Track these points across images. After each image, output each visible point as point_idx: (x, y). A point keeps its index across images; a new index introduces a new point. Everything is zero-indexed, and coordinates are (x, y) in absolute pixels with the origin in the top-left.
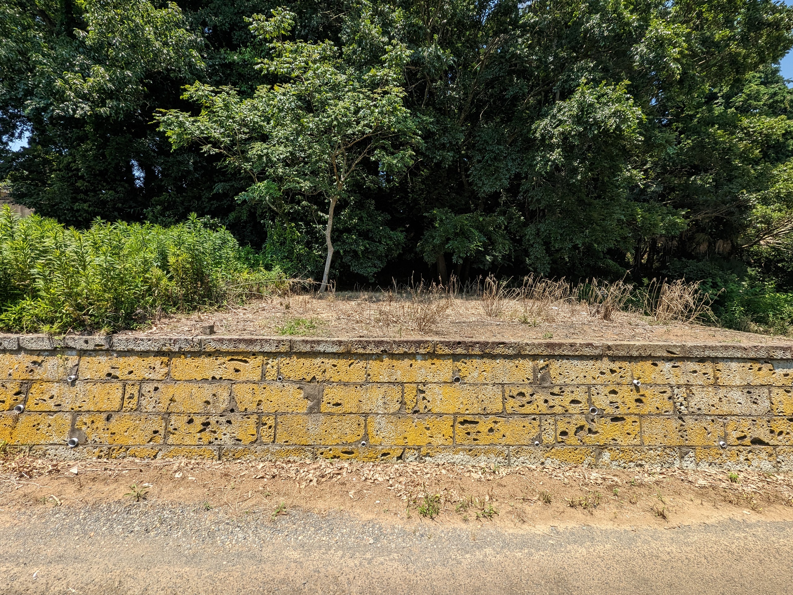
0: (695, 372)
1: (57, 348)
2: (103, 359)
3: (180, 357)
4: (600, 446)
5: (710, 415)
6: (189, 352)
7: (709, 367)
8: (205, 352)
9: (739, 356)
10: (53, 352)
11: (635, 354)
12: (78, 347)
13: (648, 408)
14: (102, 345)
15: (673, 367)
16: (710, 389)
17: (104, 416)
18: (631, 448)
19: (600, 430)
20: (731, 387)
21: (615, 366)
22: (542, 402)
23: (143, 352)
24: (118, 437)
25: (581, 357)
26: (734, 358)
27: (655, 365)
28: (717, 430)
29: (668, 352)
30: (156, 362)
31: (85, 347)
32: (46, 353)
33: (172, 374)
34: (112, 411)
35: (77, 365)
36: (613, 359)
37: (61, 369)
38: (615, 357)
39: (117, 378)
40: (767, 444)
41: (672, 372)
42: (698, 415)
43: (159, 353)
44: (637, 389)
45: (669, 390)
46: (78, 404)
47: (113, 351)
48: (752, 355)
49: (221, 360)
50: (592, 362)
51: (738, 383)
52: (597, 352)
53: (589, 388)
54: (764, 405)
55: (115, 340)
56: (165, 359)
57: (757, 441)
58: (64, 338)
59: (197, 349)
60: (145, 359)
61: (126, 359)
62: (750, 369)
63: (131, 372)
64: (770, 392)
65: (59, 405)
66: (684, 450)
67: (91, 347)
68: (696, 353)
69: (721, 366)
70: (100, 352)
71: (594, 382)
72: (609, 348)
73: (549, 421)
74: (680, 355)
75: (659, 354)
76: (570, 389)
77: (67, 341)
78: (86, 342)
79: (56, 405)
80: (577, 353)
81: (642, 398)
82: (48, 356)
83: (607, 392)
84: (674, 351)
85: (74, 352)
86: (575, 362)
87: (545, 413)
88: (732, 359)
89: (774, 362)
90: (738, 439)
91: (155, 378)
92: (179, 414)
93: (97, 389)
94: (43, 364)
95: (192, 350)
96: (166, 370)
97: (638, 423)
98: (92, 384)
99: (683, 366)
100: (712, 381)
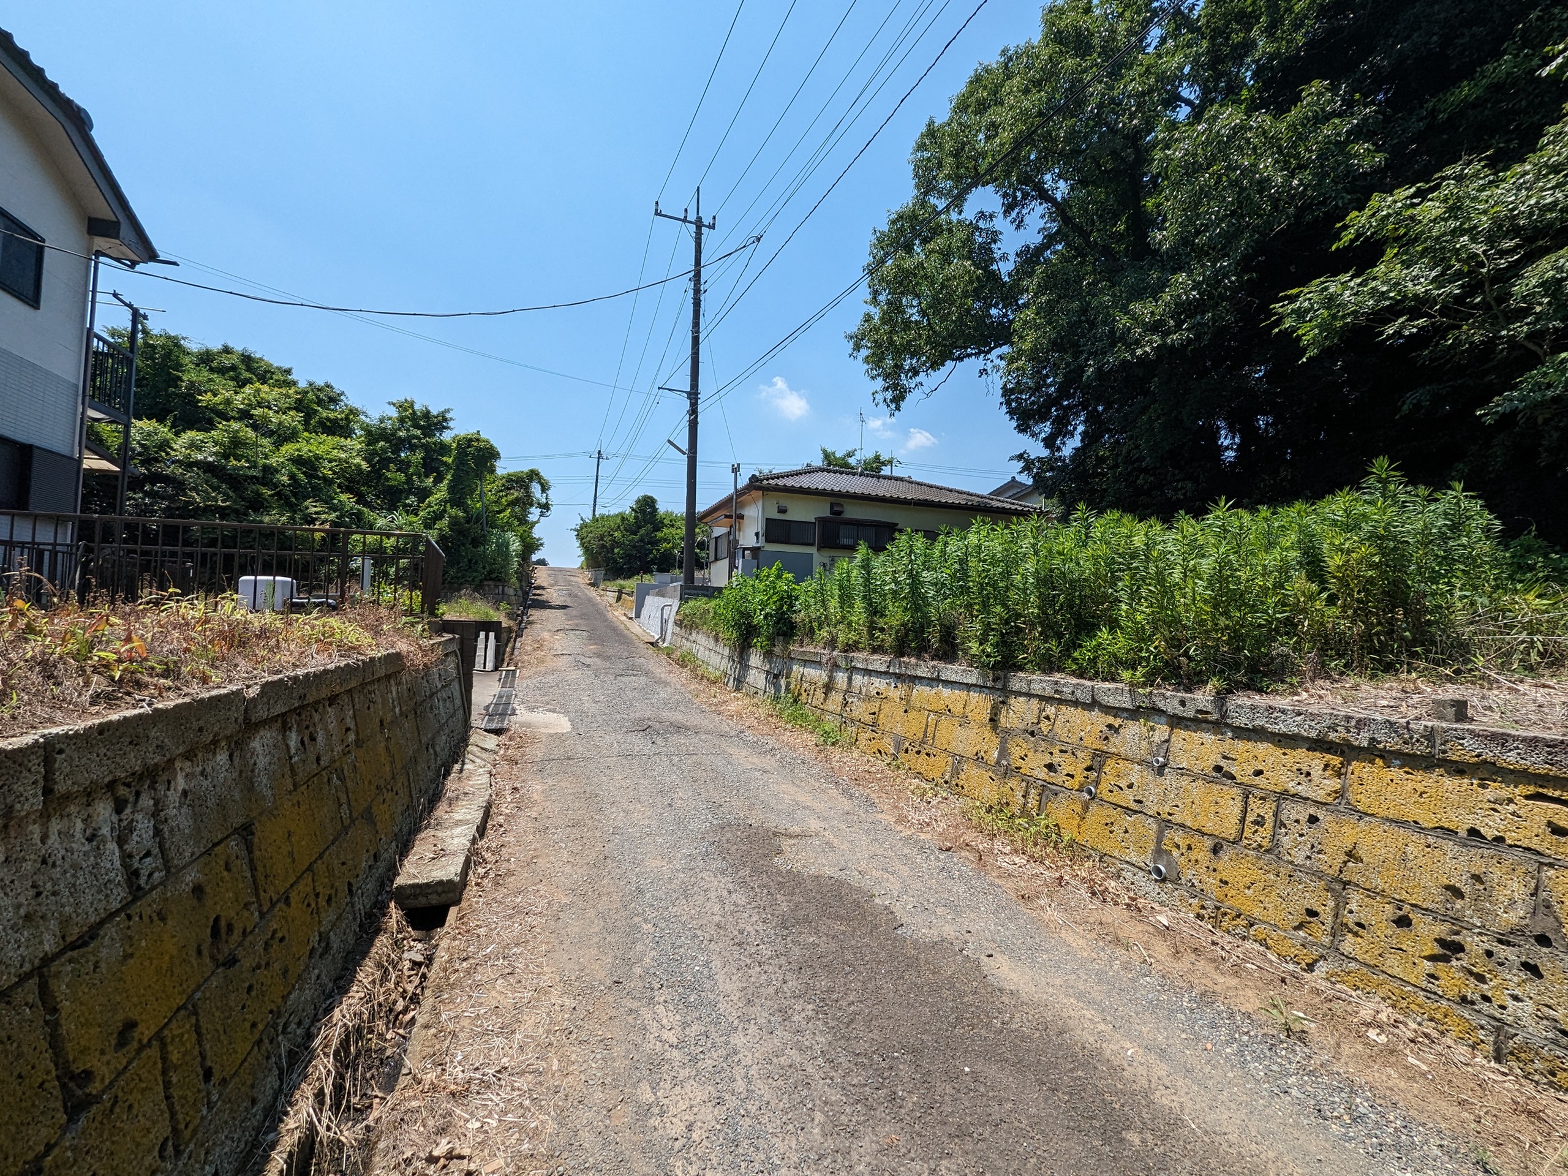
1: (1140, 707)
2: (1209, 738)
3: (1372, 762)
6: (1398, 754)
8: (1445, 760)
10: (1134, 714)
12: (1170, 711)
14: (1207, 713)
17: (1209, 843)
23: (1284, 735)
24: (1233, 892)
30: (1315, 762)
31: (1179, 711)
32: (1125, 715)
33: (1350, 796)
34: (1224, 839)
35: (1167, 741)
37: (1144, 743)
39: (1233, 778)
43: (1320, 745)
46: (1167, 809)
47: (1227, 725)
49: (1495, 790)
55: (1230, 705)
56: (1336, 761)
58: (1151, 693)
59: (1420, 749)
60: (1288, 751)
61: (1250, 745)
63: (1258, 773)
65: (1140, 802)
67: (1190, 713)
70: (1204, 725)
77: (1154, 698)
78: (1183, 703)
79: (1135, 801)
82: (1127, 719)
85: (1163, 719)
91: (1310, 794)
92: (1372, 893)
93: (1198, 789)
94: (1121, 731)
95: (1407, 749)
96: (1335, 784)
98: (1190, 779)
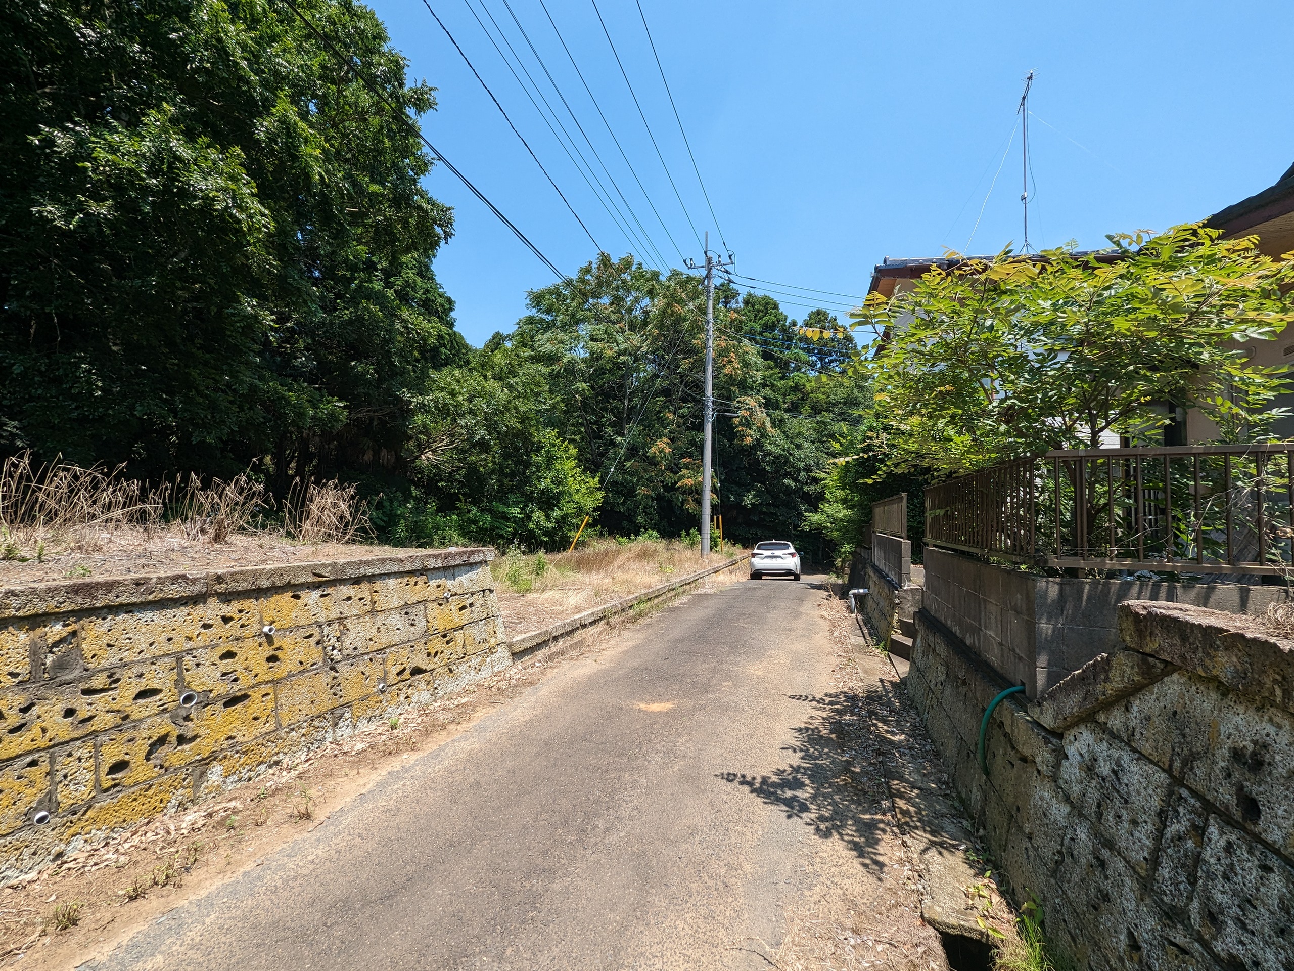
0: (349, 598)
4: (203, 759)
5: (368, 654)
7: (364, 589)
9: (396, 570)
11: (266, 584)
13: (287, 666)
15: (322, 596)
16: (367, 618)
18: (260, 741)
19: (202, 732)
20: (389, 610)
21: (231, 609)
22: (59, 718)
25: (162, 604)
26: (392, 573)
27: (297, 597)
28: (375, 671)
29: (315, 575)
36: (227, 597)
38: (231, 593)
40: (425, 671)
41: (320, 604)
42: (352, 658)
44: (269, 638)
45: (316, 631)
48: (408, 567)
50: (185, 610)
51: (396, 604)
52: (196, 589)
53: (179, 660)
54: (421, 624)
57: (417, 671)
62: (407, 585)
64: (426, 609)
66: (338, 712)
68: (351, 573)
69: (378, 585)
71: (190, 645)
72: (219, 579)
73: (76, 754)
74: (331, 578)
75: (302, 580)
76: (135, 670)
80: (151, 597)
81: (278, 653)
83: (215, 658)
84: (323, 572)
86: (149, 615)
87: (67, 738)
88: (389, 575)
89: (428, 573)
90: (398, 674)
97: (272, 696)
99: (334, 593)
100: (368, 608)
